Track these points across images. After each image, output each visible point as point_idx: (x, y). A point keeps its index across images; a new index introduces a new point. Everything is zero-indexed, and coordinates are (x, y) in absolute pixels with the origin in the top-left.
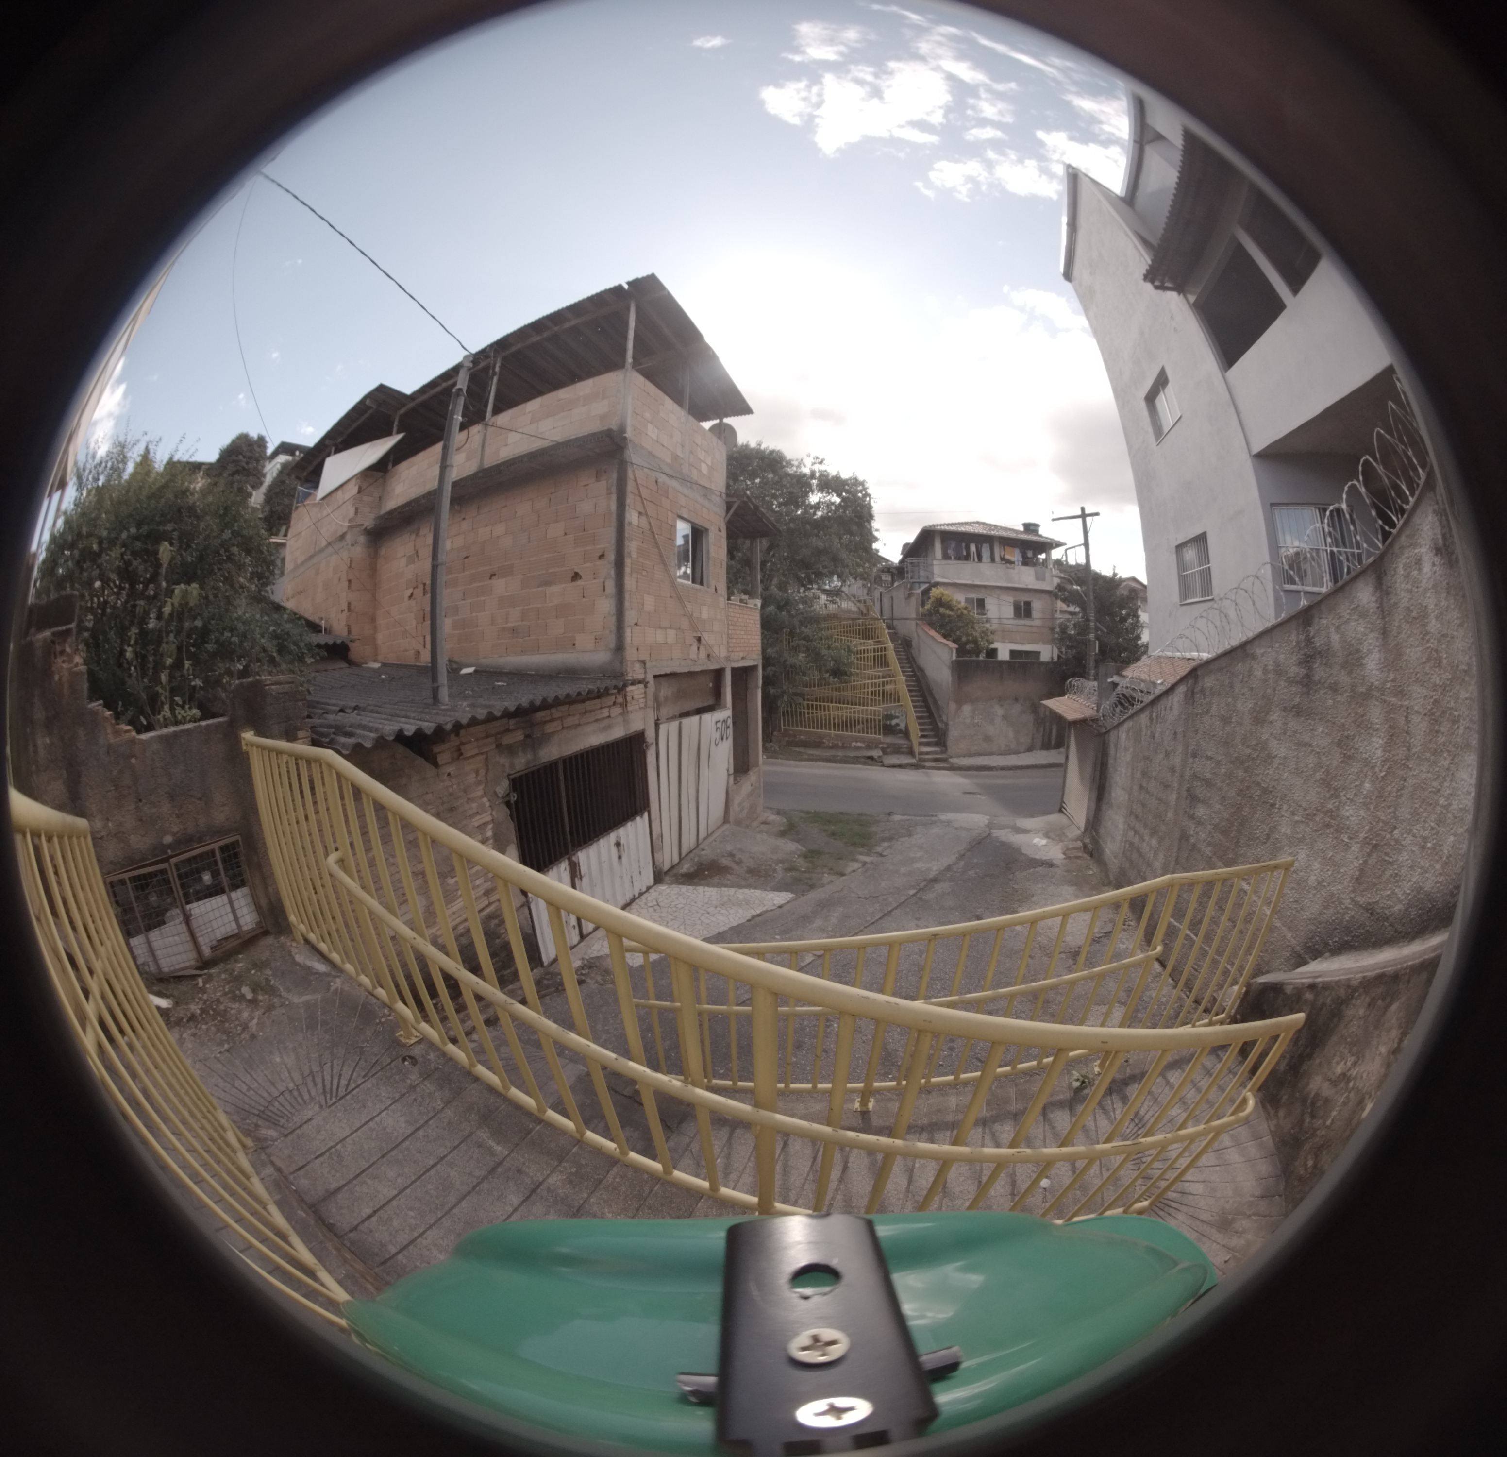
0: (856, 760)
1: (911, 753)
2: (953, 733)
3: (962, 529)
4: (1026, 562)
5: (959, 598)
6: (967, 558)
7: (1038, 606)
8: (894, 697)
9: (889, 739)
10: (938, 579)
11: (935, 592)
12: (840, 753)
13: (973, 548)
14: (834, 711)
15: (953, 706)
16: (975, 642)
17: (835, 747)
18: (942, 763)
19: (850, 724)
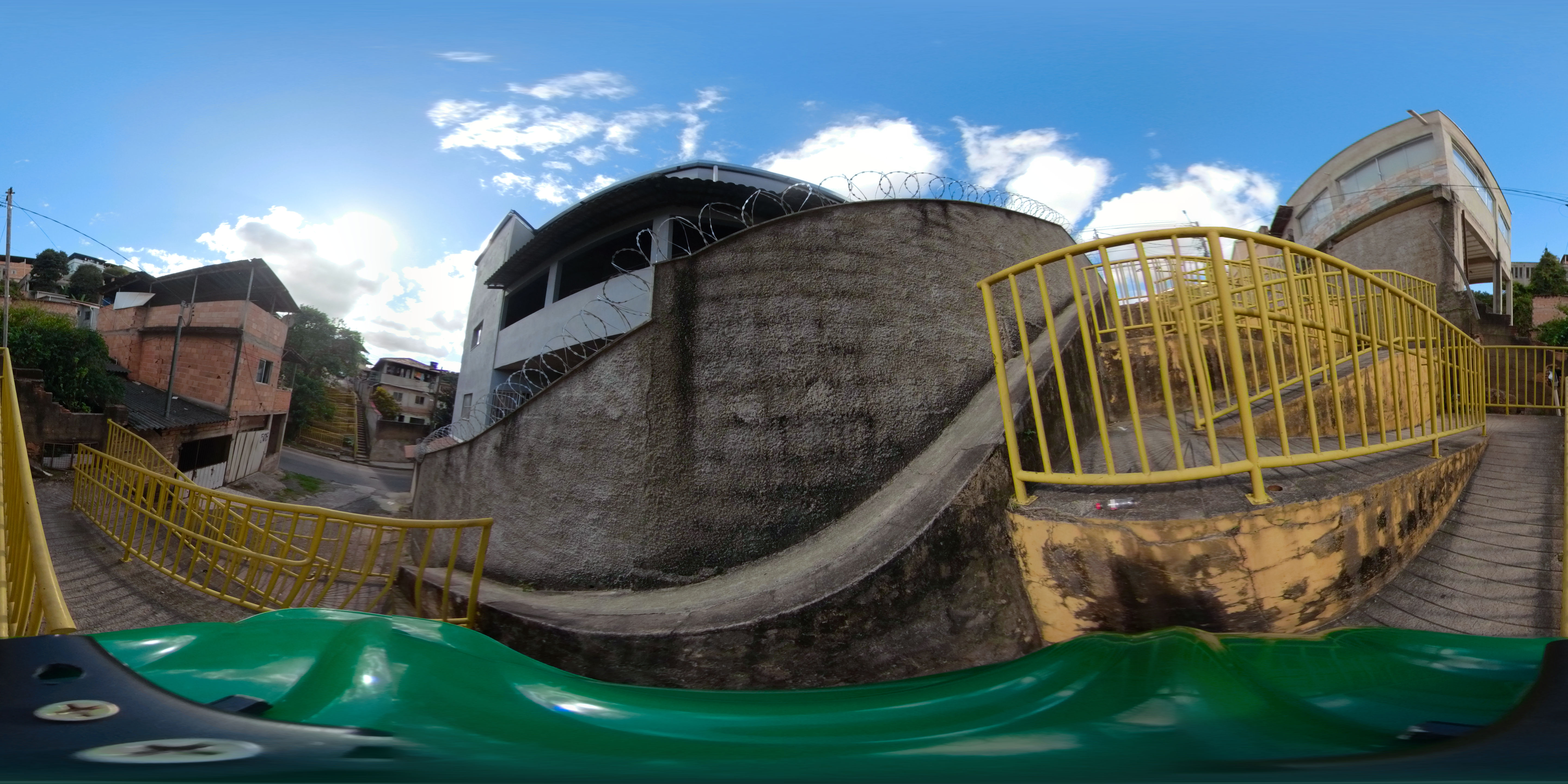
0: (328, 455)
1: (353, 456)
2: (373, 451)
3: (399, 362)
4: (426, 380)
5: (391, 393)
6: (398, 375)
7: (426, 401)
8: (351, 431)
9: (345, 449)
10: (382, 382)
11: (379, 388)
12: (322, 451)
13: (402, 371)
14: (323, 433)
15: (375, 440)
16: (392, 413)
17: (320, 448)
18: (367, 463)
19: (330, 440)
